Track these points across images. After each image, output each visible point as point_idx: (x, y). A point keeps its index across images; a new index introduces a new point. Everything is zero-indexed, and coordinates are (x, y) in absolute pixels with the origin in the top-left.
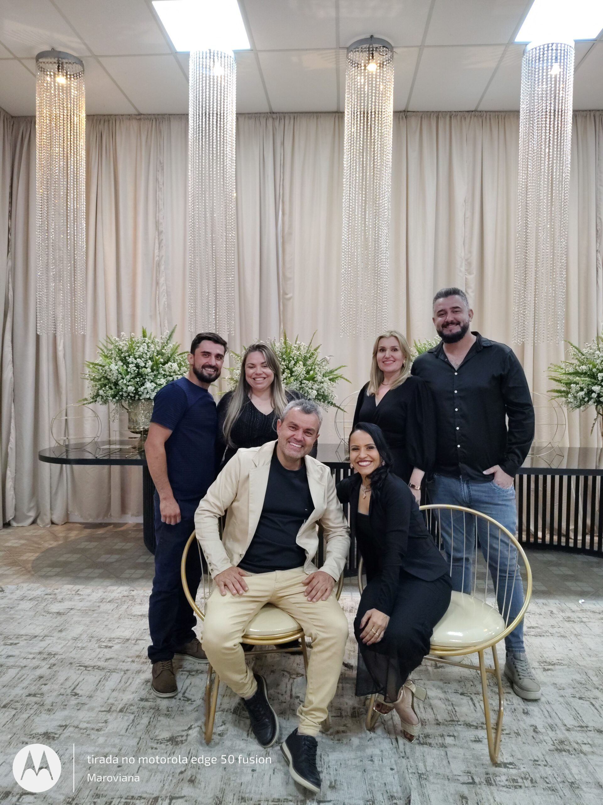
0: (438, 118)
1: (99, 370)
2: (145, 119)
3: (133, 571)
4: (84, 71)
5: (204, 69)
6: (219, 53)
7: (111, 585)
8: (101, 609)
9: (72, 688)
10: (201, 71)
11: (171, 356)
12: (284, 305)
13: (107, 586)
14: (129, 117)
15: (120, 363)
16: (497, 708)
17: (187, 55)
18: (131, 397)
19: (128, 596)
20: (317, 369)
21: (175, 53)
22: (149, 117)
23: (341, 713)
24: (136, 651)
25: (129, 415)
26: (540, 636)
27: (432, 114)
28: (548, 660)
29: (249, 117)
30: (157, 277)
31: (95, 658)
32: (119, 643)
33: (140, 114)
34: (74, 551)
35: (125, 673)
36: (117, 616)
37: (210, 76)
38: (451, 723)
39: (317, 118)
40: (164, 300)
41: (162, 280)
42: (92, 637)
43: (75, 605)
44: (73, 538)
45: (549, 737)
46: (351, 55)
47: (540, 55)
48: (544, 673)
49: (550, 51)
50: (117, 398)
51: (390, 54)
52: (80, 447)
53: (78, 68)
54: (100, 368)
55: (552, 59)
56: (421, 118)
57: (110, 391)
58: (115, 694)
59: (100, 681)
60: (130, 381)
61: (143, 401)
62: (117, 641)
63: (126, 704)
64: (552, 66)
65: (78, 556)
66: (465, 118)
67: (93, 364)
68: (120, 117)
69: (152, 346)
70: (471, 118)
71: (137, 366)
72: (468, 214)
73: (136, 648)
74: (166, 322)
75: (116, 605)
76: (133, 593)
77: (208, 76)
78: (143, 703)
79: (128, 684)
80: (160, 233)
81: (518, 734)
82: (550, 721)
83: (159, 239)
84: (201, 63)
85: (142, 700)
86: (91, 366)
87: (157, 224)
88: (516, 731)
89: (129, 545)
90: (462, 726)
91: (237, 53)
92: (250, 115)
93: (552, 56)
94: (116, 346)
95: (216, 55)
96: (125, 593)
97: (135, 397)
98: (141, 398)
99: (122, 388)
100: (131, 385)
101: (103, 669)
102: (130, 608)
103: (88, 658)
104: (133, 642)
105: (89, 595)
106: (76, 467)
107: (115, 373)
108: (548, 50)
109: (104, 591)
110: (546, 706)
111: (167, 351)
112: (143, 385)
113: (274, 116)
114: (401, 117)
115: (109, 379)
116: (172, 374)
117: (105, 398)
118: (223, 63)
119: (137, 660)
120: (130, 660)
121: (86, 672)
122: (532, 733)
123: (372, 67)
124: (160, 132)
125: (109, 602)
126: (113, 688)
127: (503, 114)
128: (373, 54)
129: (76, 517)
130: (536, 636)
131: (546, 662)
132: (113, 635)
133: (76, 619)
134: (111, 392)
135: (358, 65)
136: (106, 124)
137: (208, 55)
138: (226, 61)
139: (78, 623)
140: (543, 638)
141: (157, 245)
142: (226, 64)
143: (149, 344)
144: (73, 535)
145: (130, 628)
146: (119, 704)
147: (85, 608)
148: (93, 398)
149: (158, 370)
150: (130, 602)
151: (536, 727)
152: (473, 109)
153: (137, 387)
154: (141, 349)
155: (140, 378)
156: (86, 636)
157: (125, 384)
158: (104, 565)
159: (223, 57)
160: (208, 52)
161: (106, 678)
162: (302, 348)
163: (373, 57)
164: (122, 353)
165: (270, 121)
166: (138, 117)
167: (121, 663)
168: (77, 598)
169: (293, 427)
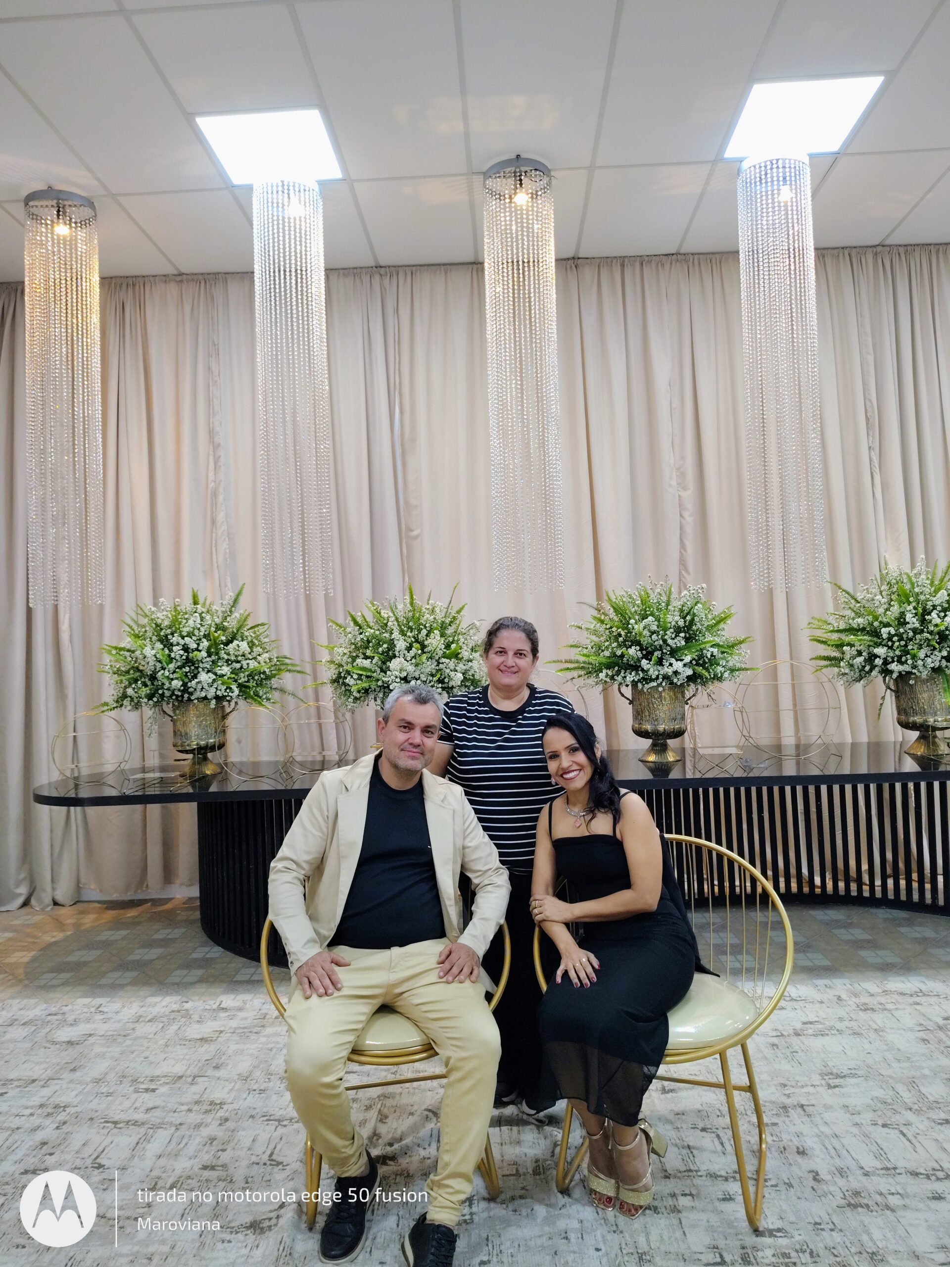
0: (623, 266)
1: (126, 657)
2: (188, 281)
3: (185, 972)
4: (96, 216)
5: (275, 209)
6: (297, 186)
7: (152, 995)
8: (138, 1033)
9: (94, 1157)
10: (270, 212)
11: (238, 631)
12: (409, 548)
13: (146, 998)
14: (164, 278)
15: (159, 646)
16: (756, 1148)
17: (249, 188)
18: (177, 696)
19: (178, 1011)
20: (462, 640)
21: (231, 188)
22: (195, 277)
23: (517, 1170)
24: (194, 1094)
25: (175, 725)
26: (822, 1035)
27: (614, 261)
28: (835, 1071)
29: (344, 275)
30: (212, 512)
31: (130, 1108)
32: (167, 1083)
33: (181, 274)
34: (90, 946)
35: (177, 1129)
36: (162, 1042)
37: (284, 218)
38: (686, 1174)
39: (446, 273)
40: (224, 546)
41: (221, 517)
42: (124, 1077)
43: (95, 1029)
44: (88, 925)
45: (837, 1187)
46: (489, 182)
47: (761, 175)
48: (830, 1091)
49: (775, 170)
50: (155, 699)
51: (545, 180)
52: (97, 780)
53: (87, 212)
54: (128, 654)
55: (778, 180)
56: (599, 266)
57: (144, 689)
58: (163, 1162)
59: (138, 1143)
60: (174, 672)
61: (196, 701)
62: (163, 1080)
63: (180, 1177)
64: (779, 190)
65: (98, 952)
66: (663, 265)
67: (116, 648)
68: (151, 279)
69: (208, 617)
70: (671, 263)
71: (186, 649)
72: (676, 403)
73: (194, 1089)
74: (229, 580)
75: (161, 1025)
76: (187, 1006)
77: (281, 218)
78: (206, 1174)
79: (182, 1145)
80: (216, 447)
81: (790, 1185)
82: (838, 1162)
83: (214, 455)
84: (270, 200)
85: (205, 1168)
86: (114, 652)
87: (211, 434)
88: (787, 1181)
89: (178, 932)
90: (704, 1178)
91: (322, 184)
92: (346, 272)
93: (778, 177)
94: (152, 620)
95: (291, 188)
96: (175, 1007)
97: (182, 696)
98: (192, 698)
99: (163, 684)
100: (177, 679)
101: (143, 1124)
102: (183, 1029)
103: (118, 1110)
104: (190, 1080)
105: (117, 1013)
106: (91, 810)
107: (151, 661)
108: (771, 169)
109: (141, 1004)
110: (832, 1139)
111: (232, 623)
112: (195, 677)
113: (383, 271)
114: (568, 267)
115: (141, 671)
116: (240, 658)
117: (136, 701)
118: (302, 199)
119: (196, 1107)
120: (185, 1108)
121: (116, 1131)
122: (813, 1183)
123: (522, 198)
124: (212, 298)
125: (150, 1021)
126: (159, 1154)
127: (718, 256)
128: (521, 180)
129: (92, 893)
130: (815, 1035)
131: (831, 1074)
132: (157, 1072)
133: (98, 1050)
134: (145, 691)
135: (500, 196)
136: (130, 290)
137: (280, 189)
138: (307, 197)
139: (102, 1056)
140: (826, 1038)
141: (212, 465)
142: (307, 201)
143: (203, 615)
144: (88, 920)
145: (183, 1059)
146: (169, 1177)
147: (111, 1033)
148: (117, 702)
149: (217, 654)
150: (183, 1020)
151: (817, 1174)
152: (674, 251)
153: (186, 680)
154: (191, 622)
155: (189, 667)
156: (113, 1075)
157: (168, 677)
158: (140, 965)
159: (302, 191)
160: (280, 184)
161: (146, 1139)
162: (437, 610)
163: (521, 184)
164: (162, 629)
165: (376, 280)
166: (178, 279)
167: (171, 1114)
168: (98, 1017)
169: (405, 727)
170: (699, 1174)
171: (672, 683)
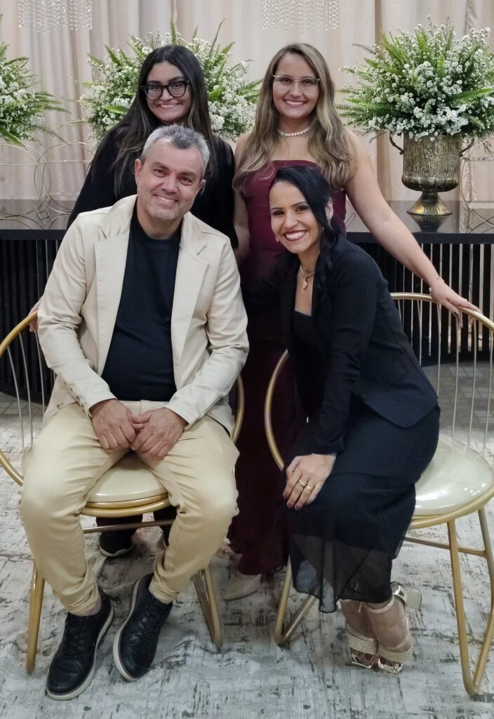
162: (202, 48)
169: (160, 171)
170: (425, 633)
171: (445, 133)
